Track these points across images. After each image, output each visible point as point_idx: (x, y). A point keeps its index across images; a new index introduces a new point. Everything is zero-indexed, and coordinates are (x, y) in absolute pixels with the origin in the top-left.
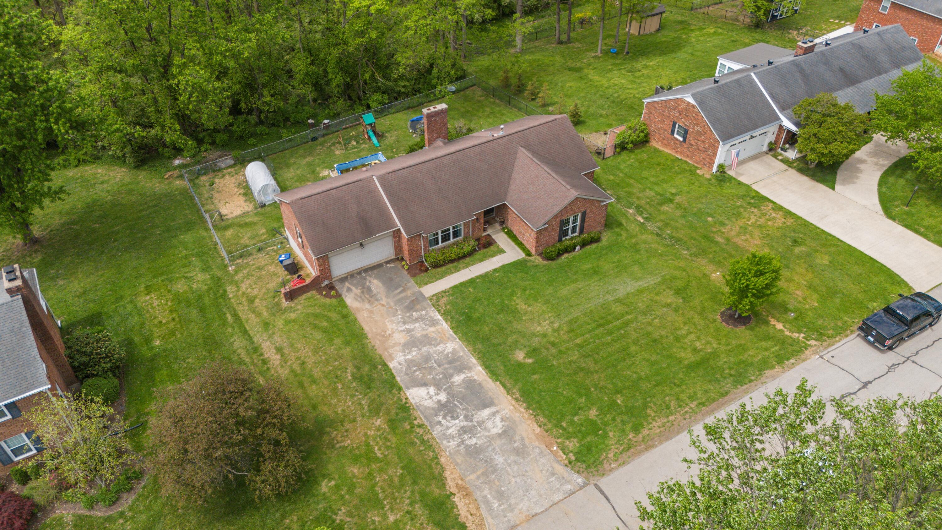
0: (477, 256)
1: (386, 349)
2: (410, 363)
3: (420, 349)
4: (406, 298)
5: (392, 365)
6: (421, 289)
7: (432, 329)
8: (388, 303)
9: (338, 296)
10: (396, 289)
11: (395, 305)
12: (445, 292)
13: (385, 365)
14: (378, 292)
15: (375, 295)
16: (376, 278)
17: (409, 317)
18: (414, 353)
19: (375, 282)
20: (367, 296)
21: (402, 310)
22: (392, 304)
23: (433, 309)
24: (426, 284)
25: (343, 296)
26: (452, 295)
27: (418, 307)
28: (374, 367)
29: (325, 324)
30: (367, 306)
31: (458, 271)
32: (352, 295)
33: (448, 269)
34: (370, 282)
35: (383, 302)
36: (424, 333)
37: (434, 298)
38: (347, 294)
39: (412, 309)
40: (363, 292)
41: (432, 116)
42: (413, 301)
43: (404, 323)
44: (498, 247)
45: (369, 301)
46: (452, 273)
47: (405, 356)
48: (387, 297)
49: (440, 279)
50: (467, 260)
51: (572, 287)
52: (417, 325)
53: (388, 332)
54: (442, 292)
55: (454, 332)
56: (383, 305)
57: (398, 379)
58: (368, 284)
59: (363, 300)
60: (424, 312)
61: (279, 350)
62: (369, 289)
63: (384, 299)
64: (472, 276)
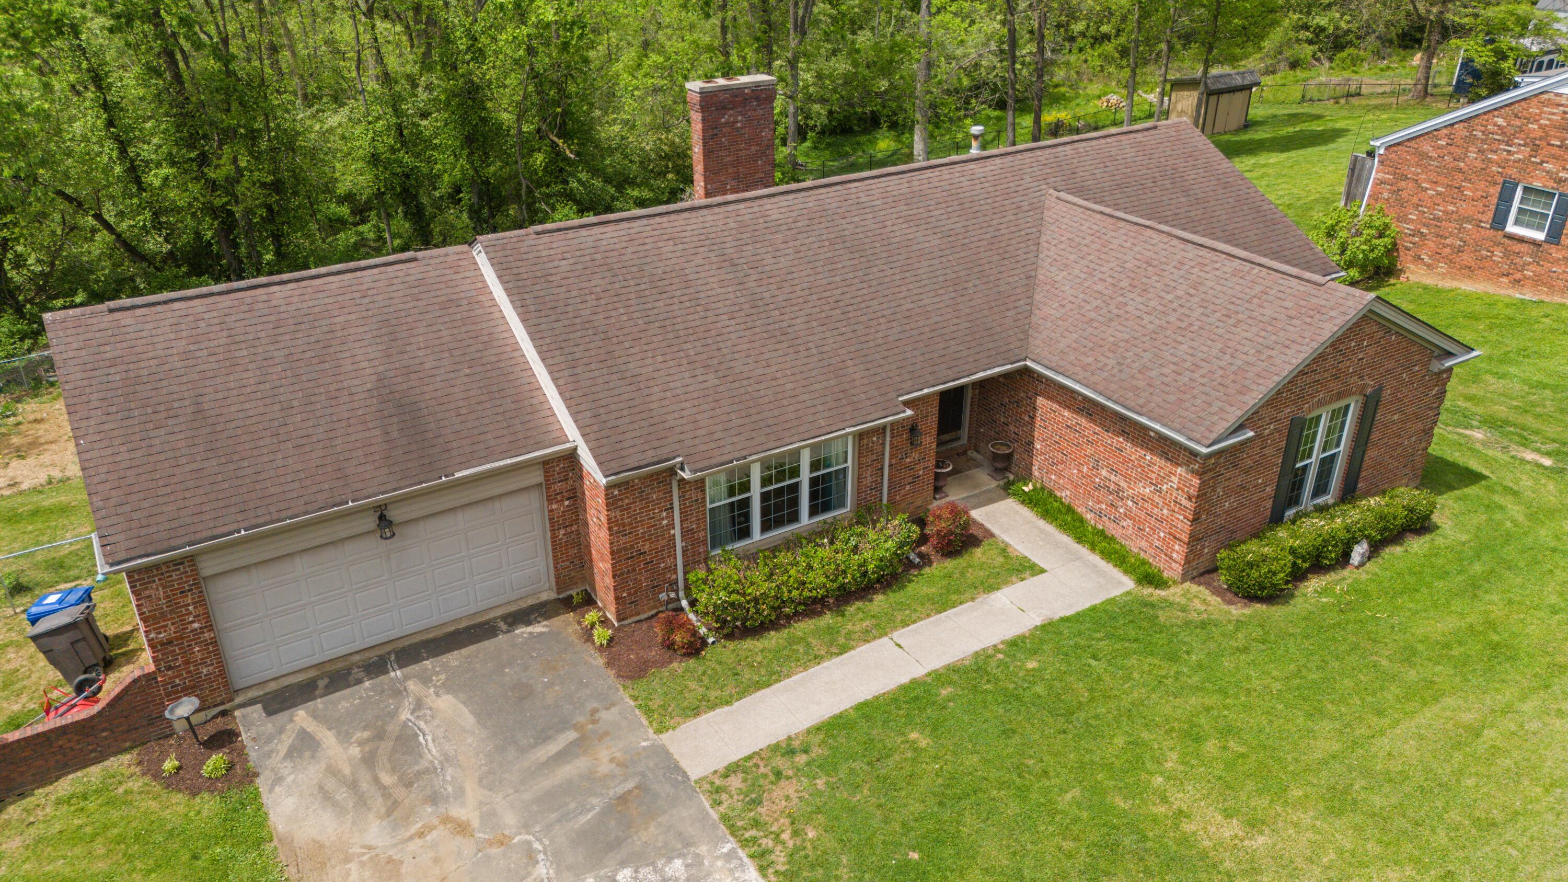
6: (666, 738)
8: (489, 816)
9: (238, 779)
10: (543, 738)
11: (526, 827)
12: (787, 749)
14: (447, 759)
15: (431, 770)
16: (448, 687)
19: (446, 704)
20: (387, 779)
21: (557, 858)
22: (510, 819)
23: (730, 845)
24: (696, 712)
25: (262, 783)
26: (827, 766)
27: (650, 833)
31: (843, 650)
32: (312, 773)
33: (792, 641)
34: (419, 705)
35: (462, 812)
37: (735, 782)
38: (286, 768)
39: (614, 845)
40: (369, 760)
41: (723, 108)
42: (623, 799)
44: (1004, 551)
45: (393, 806)
46: (818, 659)
48: (489, 780)
49: (759, 686)
54: (775, 748)
56: (462, 829)
58: (405, 715)
59: (362, 801)
60: (677, 868)
62: (406, 743)
63: (473, 792)
64: (915, 671)
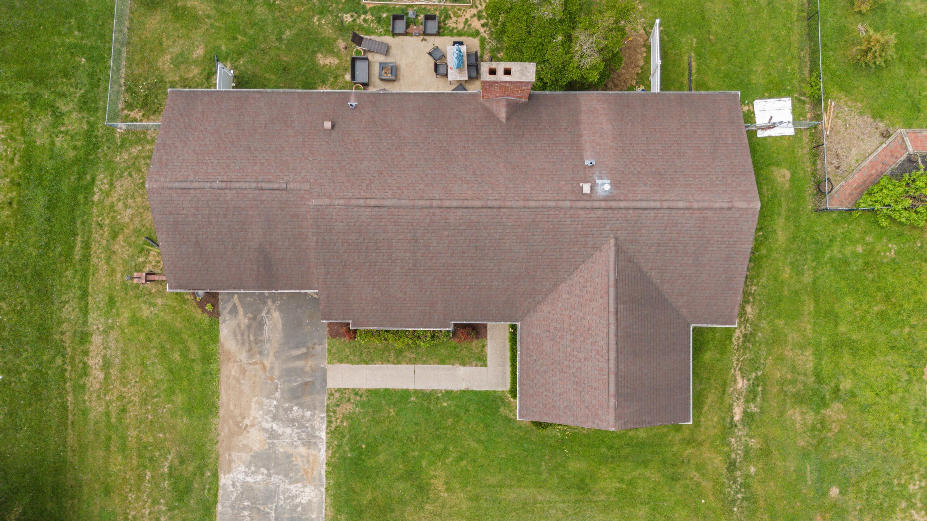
1: (229, 449)
2: (248, 489)
3: (269, 475)
4: (300, 372)
5: (224, 480)
6: (329, 366)
7: (302, 450)
8: (272, 368)
9: (215, 314)
10: (297, 347)
11: (280, 378)
12: (356, 392)
13: (215, 475)
14: (269, 340)
15: (262, 341)
16: (280, 309)
17: (285, 410)
18: (259, 477)
19: (276, 315)
20: (252, 338)
21: (282, 393)
22: (277, 373)
23: (324, 415)
24: (341, 361)
25: (221, 319)
26: (363, 405)
27: (307, 399)
28: (201, 469)
29: (176, 357)
30: (243, 356)
31: (399, 363)
32: (233, 323)
34: (268, 312)
35: (267, 363)
36: (291, 450)
37: (337, 395)
38: (228, 317)
39: (297, 398)
40: (249, 327)
42: (307, 383)
43: (275, 418)
44: (484, 346)
45: (250, 350)
46: (388, 362)
47: (247, 474)
48: (277, 355)
49: (366, 363)
51: (528, 492)
52: (288, 431)
53: (247, 421)
54: (354, 390)
55: (328, 473)
56: (264, 368)
57: (219, 508)
58: (264, 314)
59: (243, 343)
60: (308, 414)
61: (106, 365)
62: (261, 325)
63: (271, 357)
64: (411, 386)
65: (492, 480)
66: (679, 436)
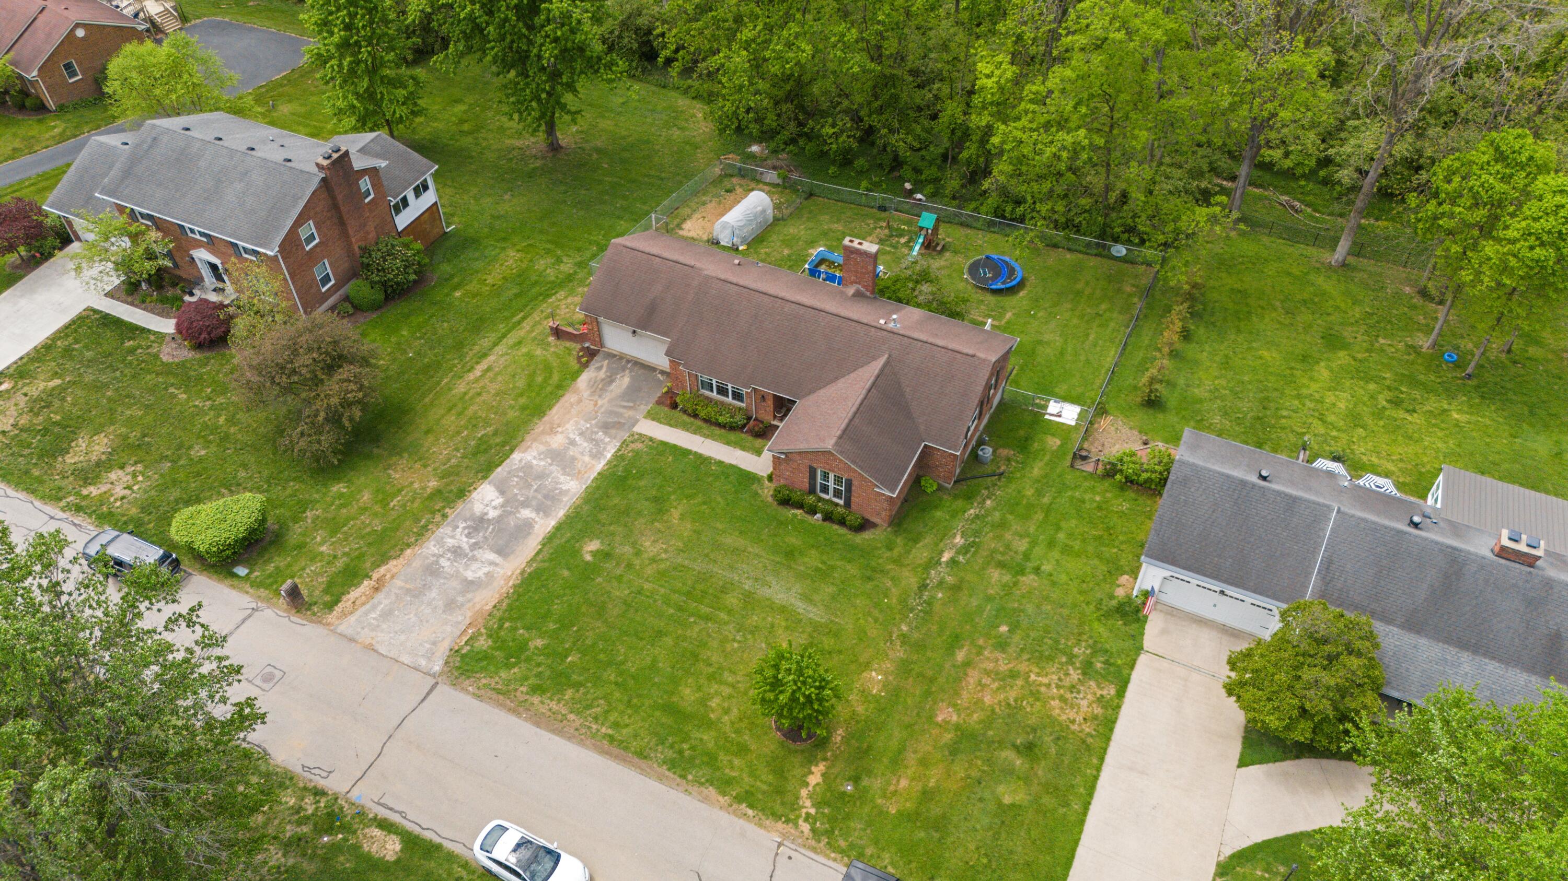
0: (733, 436)
1: (535, 440)
2: (529, 466)
3: (551, 465)
4: (621, 415)
5: (516, 456)
6: (642, 420)
7: (587, 459)
8: (601, 407)
9: (585, 365)
10: (628, 401)
11: (602, 414)
12: (651, 439)
13: (512, 451)
14: (611, 391)
15: (607, 390)
16: (632, 377)
17: (592, 432)
18: (542, 463)
19: (626, 380)
20: (600, 386)
21: (598, 422)
22: (603, 410)
23: (618, 444)
24: (653, 419)
25: (587, 370)
26: (651, 448)
27: (613, 431)
28: (504, 444)
29: (539, 379)
30: (586, 394)
31: (695, 434)
33: (692, 424)
34: (623, 376)
35: (600, 402)
36: (579, 456)
37: (637, 436)
38: (592, 370)
39: (607, 428)
40: (603, 380)
42: (620, 423)
43: (581, 434)
44: (764, 445)
45: (594, 392)
46: (688, 431)
47: (535, 458)
48: (610, 401)
49: (670, 426)
50: (718, 431)
51: (741, 542)
52: (586, 444)
53: (560, 429)
55: (596, 479)
56: (596, 405)
57: (499, 469)
58: (619, 376)
59: (592, 387)
60: (607, 440)
61: (489, 369)
62: (611, 382)
63: (605, 401)
64: (695, 448)
65: (719, 526)
66: (888, 554)
